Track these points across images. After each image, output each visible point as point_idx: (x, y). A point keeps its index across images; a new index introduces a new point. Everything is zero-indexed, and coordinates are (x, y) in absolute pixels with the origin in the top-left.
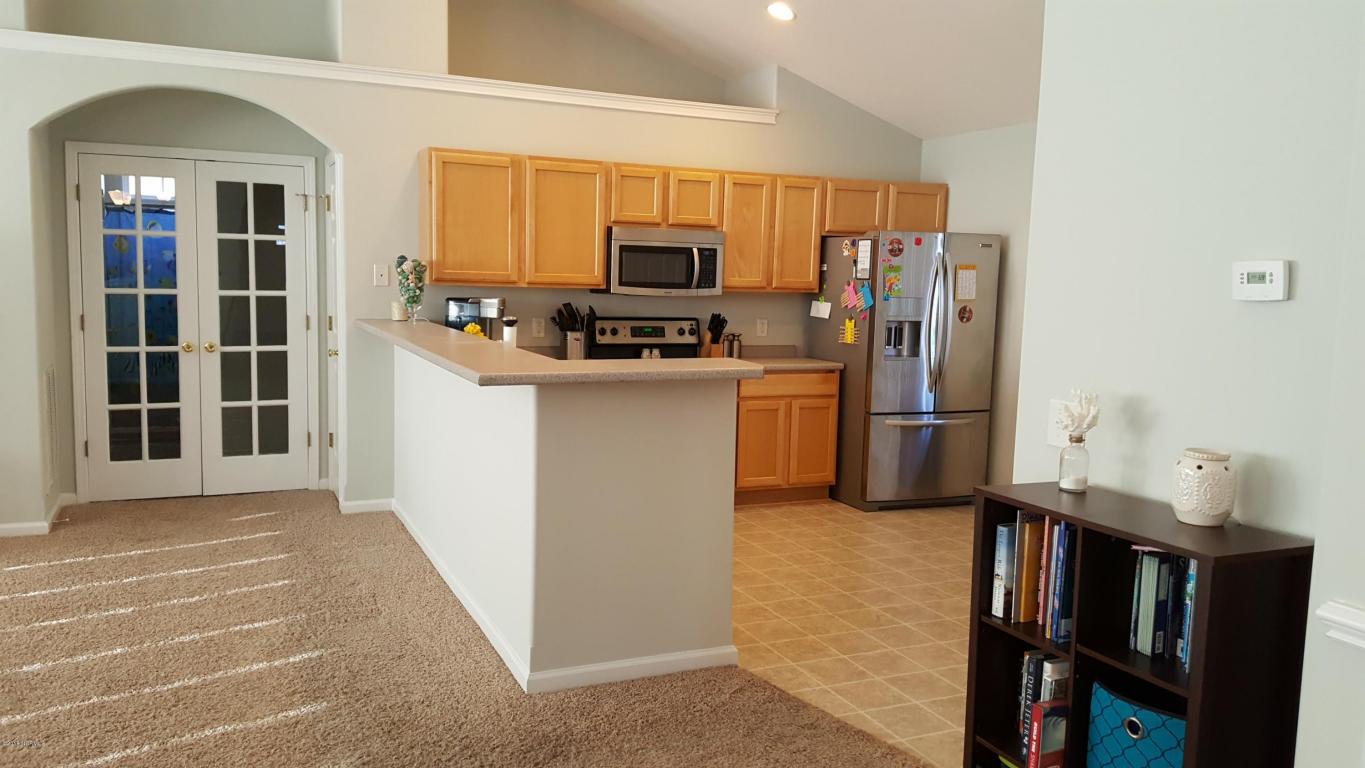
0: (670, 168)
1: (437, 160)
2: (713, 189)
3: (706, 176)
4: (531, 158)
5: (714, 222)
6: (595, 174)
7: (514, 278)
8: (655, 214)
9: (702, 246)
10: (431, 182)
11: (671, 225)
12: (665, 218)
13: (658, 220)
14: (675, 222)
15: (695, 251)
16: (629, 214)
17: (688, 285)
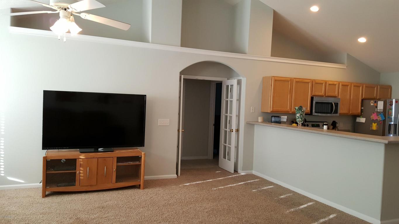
0: (327, 81)
1: (274, 79)
2: (337, 86)
3: (335, 83)
4: (295, 78)
5: (337, 95)
6: (309, 82)
7: (289, 111)
8: (323, 93)
9: (335, 102)
10: (272, 85)
11: (327, 96)
12: (325, 95)
13: (323, 95)
14: (328, 95)
15: (333, 103)
16: (317, 93)
17: (331, 113)
